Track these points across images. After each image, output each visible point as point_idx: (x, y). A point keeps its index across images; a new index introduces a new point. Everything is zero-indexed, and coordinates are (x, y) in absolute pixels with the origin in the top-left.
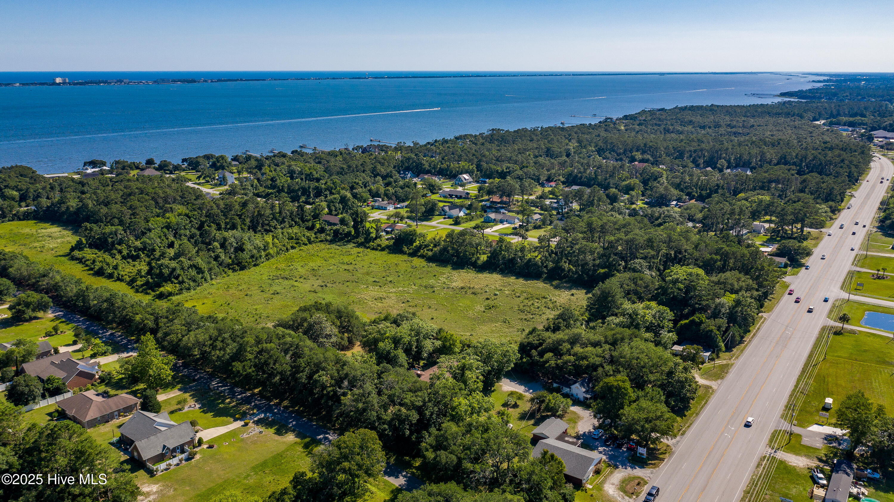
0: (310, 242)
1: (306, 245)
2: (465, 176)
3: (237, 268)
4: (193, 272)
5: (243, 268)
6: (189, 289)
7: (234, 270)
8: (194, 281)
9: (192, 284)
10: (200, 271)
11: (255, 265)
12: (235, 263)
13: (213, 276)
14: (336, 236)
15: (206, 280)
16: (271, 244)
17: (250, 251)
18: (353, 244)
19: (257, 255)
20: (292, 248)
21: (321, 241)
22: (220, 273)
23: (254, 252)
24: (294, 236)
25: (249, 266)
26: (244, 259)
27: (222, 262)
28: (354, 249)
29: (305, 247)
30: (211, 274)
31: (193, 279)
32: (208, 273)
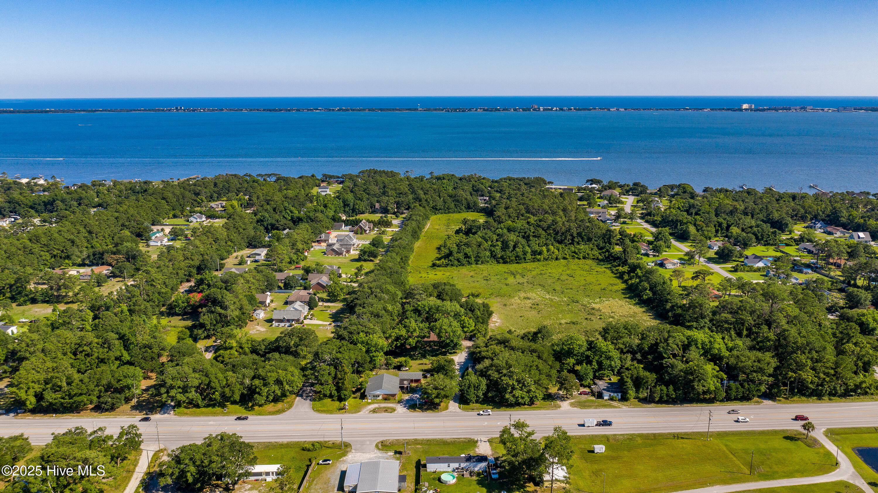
0: (584, 258)
1: (580, 259)
2: (861, 235)
3: (501, 261)
4: (461, 256)
5: (505, 262)
6: (452, 265)
7: (498, 262)
8: (459, 262)
9: (456, 262)
10: (466, 256)
11: (517, 263)
12: (502, 258)
13: (480, 263)
14: (608, 257)
15: (470, 263)
16: (545, 252)
17: (517, 252)
18: (609, 266)
19: (522, 256)
20: (564, 258)
21: (593, 259)
22: (488, 262)
23: (520, 254)
24: (577, 251)
25: (511, 262)
26: (509, 257)
27: (495, 255)
28: (602, 269)
29: (576, 260)
30: (478, 261)
31: (458, 260)
32: (473, 259)
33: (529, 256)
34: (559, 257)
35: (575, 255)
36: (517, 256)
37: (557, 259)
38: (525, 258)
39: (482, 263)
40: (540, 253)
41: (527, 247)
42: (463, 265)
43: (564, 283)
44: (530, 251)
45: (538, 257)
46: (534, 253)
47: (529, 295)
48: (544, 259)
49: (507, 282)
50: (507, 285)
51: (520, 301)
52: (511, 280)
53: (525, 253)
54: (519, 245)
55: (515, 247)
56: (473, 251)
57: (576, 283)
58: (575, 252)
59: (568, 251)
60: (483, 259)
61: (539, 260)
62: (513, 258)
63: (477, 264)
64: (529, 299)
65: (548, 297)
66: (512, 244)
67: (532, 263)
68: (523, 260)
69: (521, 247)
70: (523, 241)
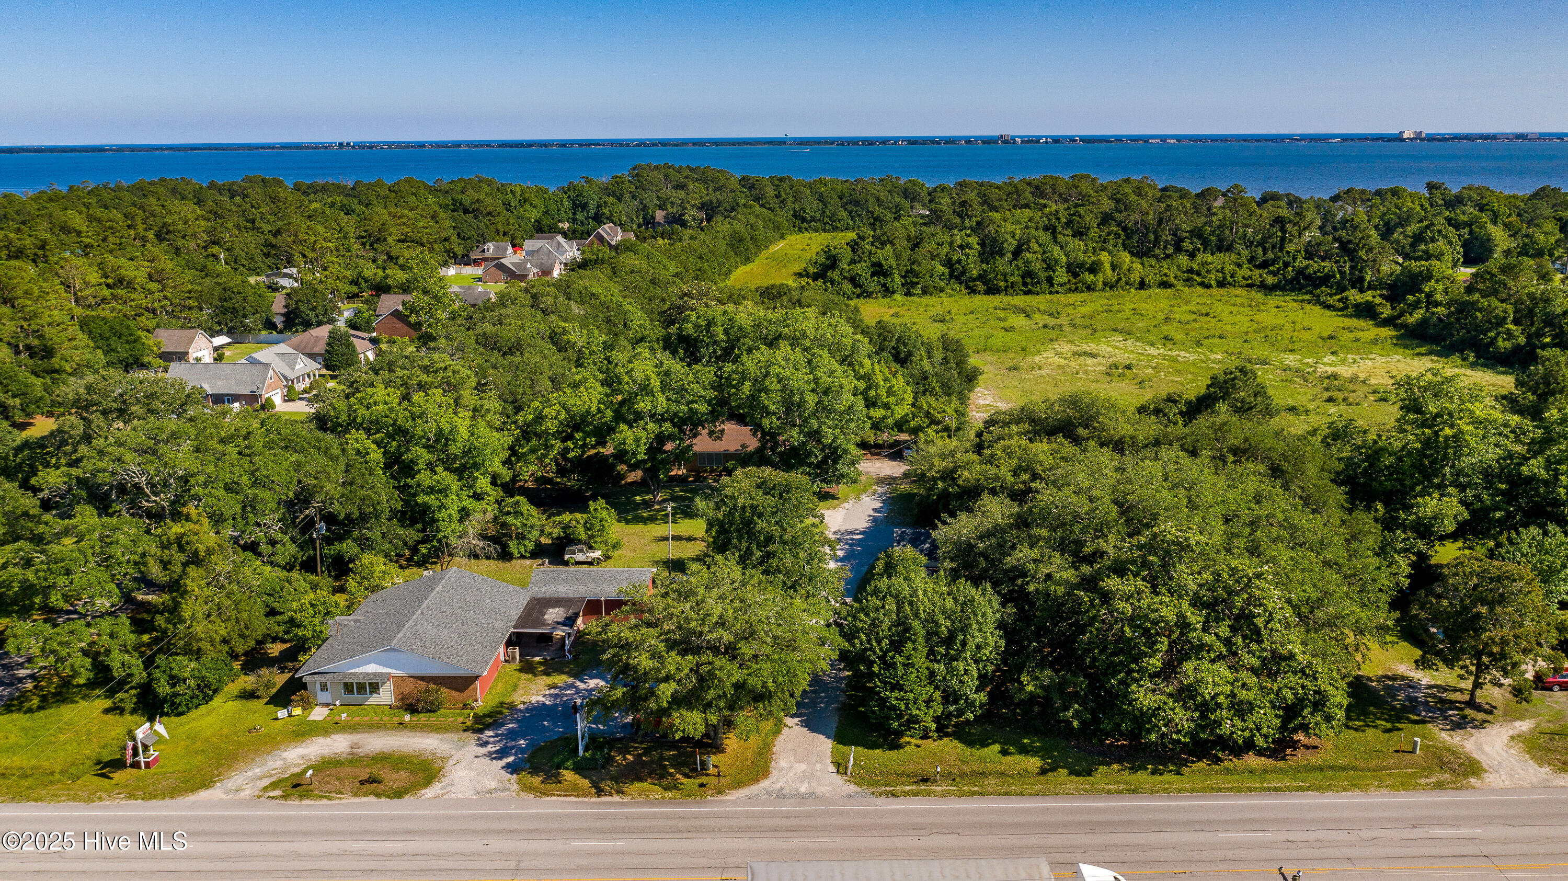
0: (1221, 284)
1: (1208, 286)
3: (981, 287)
4: (862, 269)
5: (992, 290)
7: (972, 291)
8: (856, 285)
11: (1027, 293)
12: (981, 277)
13: (917, 291)
14: (1295, 279)
15: (887, 291)
16: (1107, 266)
17: (1028, 262)
18: (1307, 297)
19: (1043, 275)
20: (1164, 285)
21: (1248, 286)
22: (942, 291)
23: (1037, 266)
24: (1196, 267)
25: (1010, 289)
26: (1005, 275)
27: (963, 273)
28: (1289, 302)
29: (1199, 288)
30: (914, 285)
31: (853, 280)
32: (898, 279)
33: (1061, 275)
34: (1150, 279)
35: (1191, 277)
36: (1029, 274)
37: (1142, 285)
38: (1050, 280)
39: (925, 292)
40: (1094, 269)
41: (1057, 252)
42: (869, 295)
43: (1189, 326)
44: (1064, 259)
45: (1090, 278)
46: (1074, 269)
47: (1092, 347)
48: (1105, 284)
49: (1007, 324)
50: (1006, 330)
51: (1062, 362)
52: (1019, 321)
53: (1050, 266)
54: (1033, 244)
55: (1017, 253)
56: (898, 256)
57: (1228, 327)
58: (1191, 271)
59: (1169, 270)
60: (926, 281)
61: (1090, 288)
62: (1017, 279)
63: (908, 294)
64: (1093, 355)
65: (1153, 351)
66: (1010, 245)
67: (1071, 295)
68: (1045, 285)
69: (1037, 248)
70: (1044, 237)
